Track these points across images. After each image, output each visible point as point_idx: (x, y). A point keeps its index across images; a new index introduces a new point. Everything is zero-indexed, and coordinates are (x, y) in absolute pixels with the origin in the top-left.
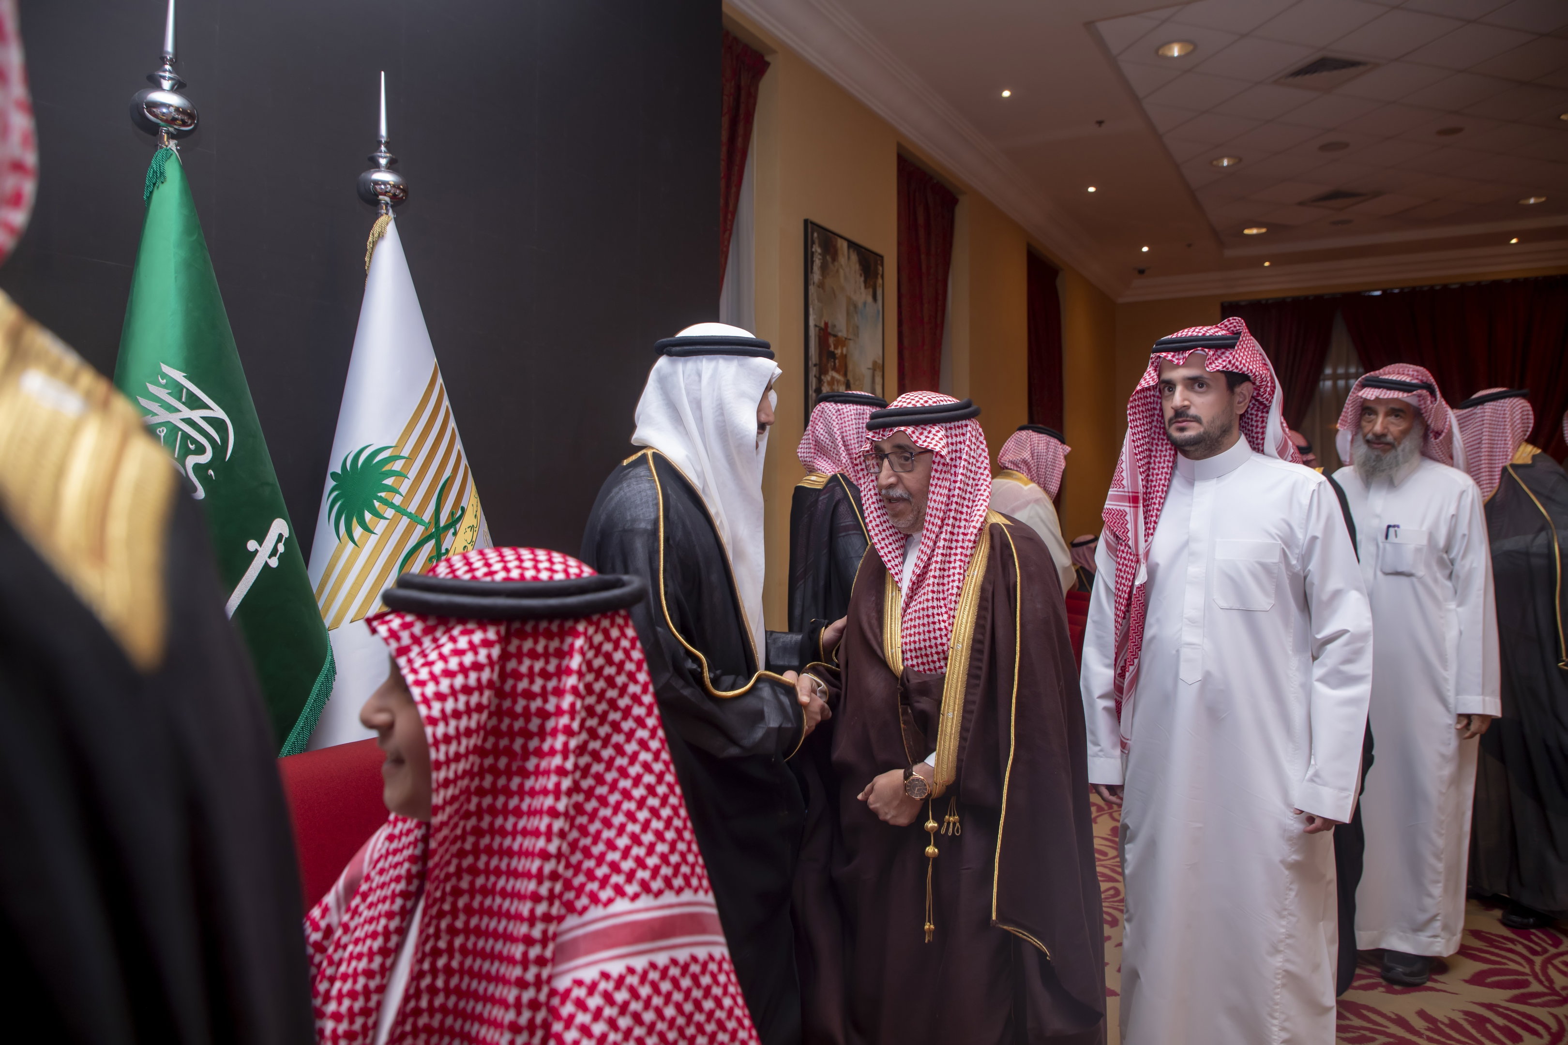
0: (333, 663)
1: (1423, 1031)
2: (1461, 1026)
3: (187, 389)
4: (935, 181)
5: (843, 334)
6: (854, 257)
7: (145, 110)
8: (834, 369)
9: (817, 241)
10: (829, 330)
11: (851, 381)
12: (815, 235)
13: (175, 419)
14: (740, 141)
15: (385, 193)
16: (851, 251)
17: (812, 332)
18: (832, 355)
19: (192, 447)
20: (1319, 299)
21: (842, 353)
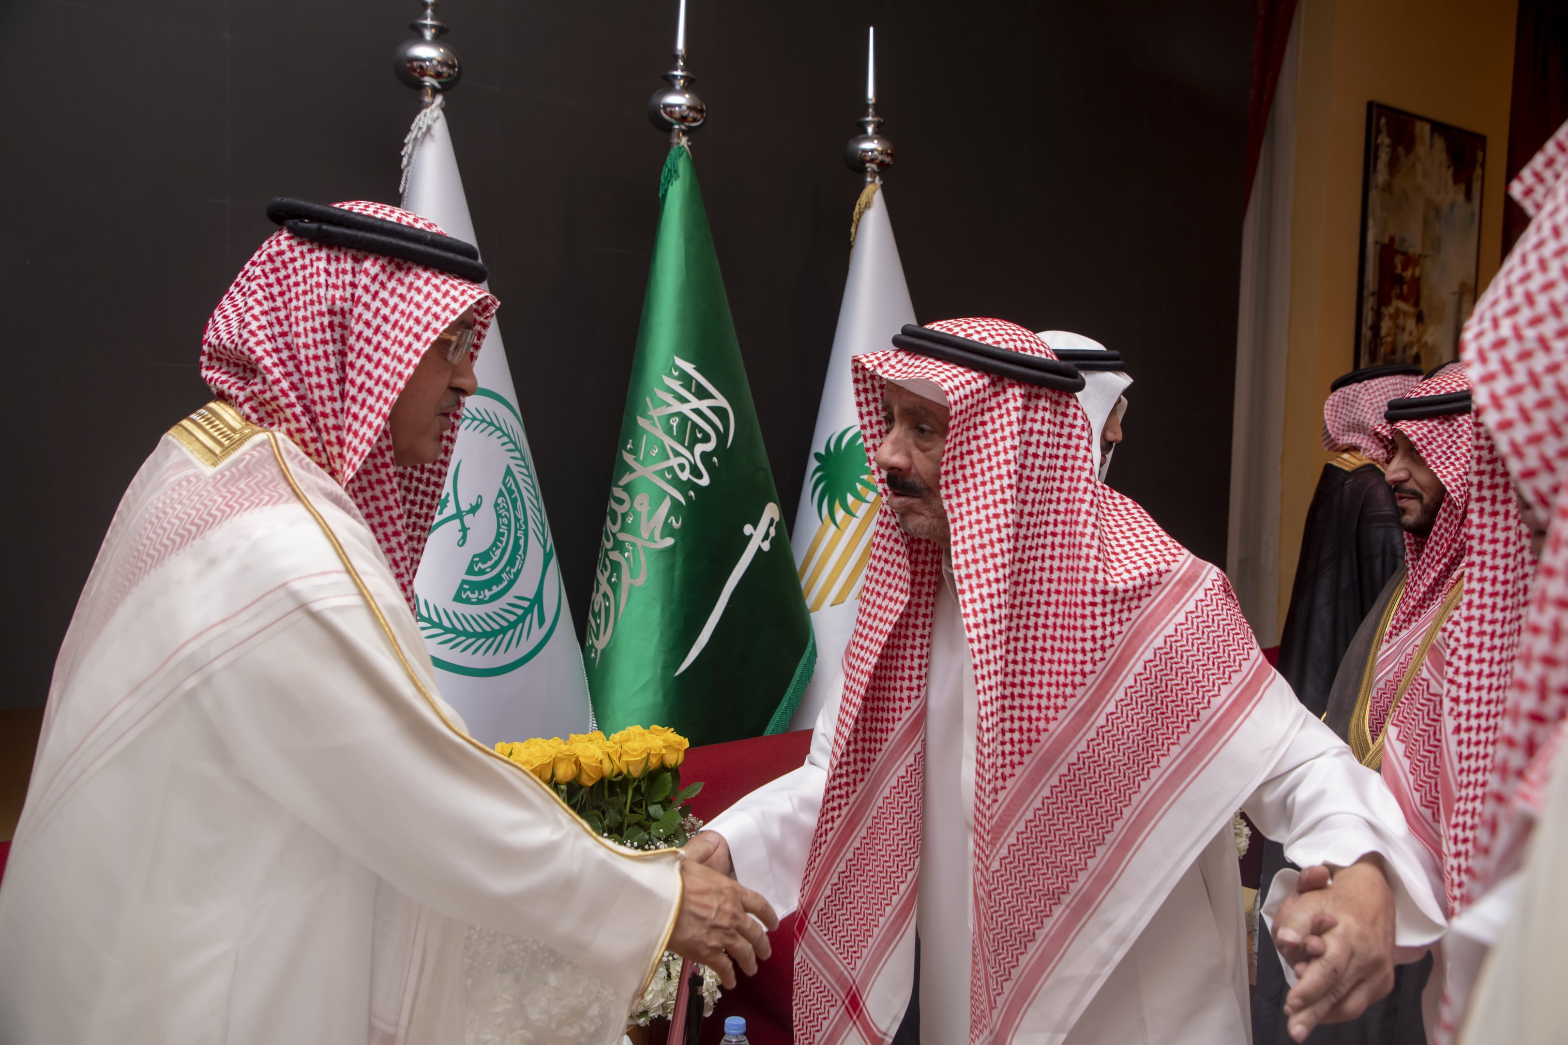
0: (814, 646)
3: (697, 382)
5: (1416, 250)
6: (1440, 143)
7: (662, 112)
8: (1401, 297)
9: (1384, 130)
10: (1397, 246)
11: (1426, 312)
12: (1383, 121)
13: (686, 409)
15: (872, 161)
16: (1436, 136)
17: (1371, 251)
18: (1400, 280)
19: (699, 436)
21: (1413, 275)
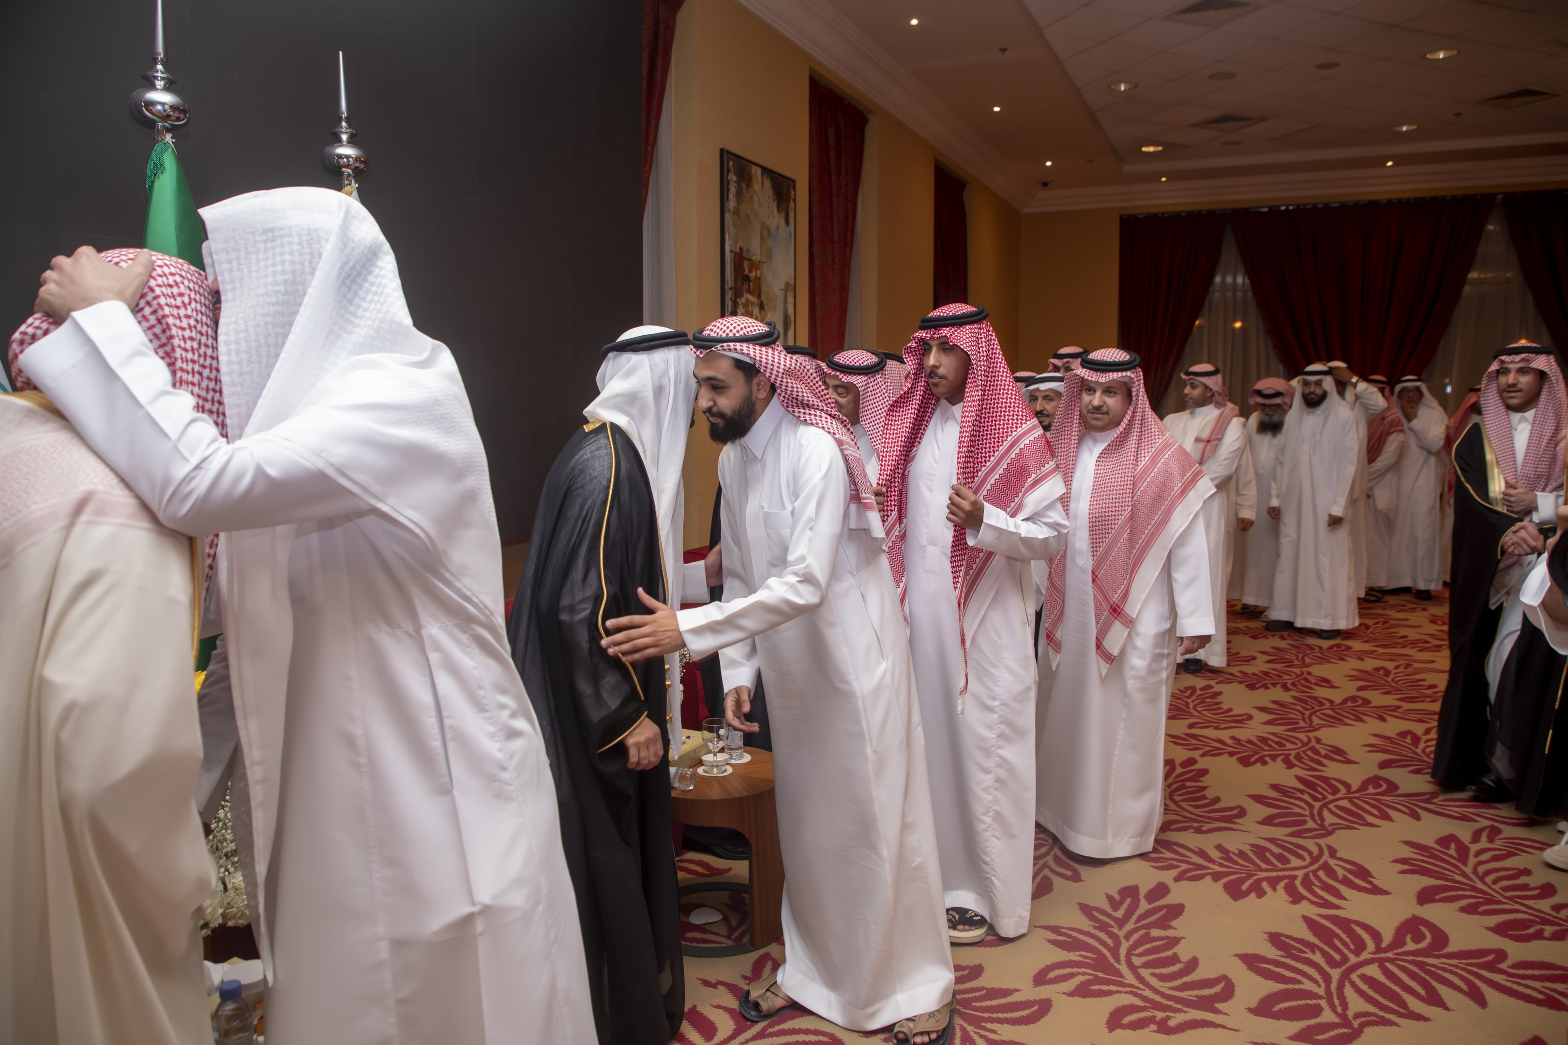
1: (1217, 859)
2: (1246, 854)
4: (846, 102)
5: (756, 258)
6: (768, 183)
7: (143, 107)
8: (749, 291)
9: (732, 170)
10: (744, 255)
11: (765, 302)
12: (731, 163)
14: (659, 74)
15: (348, 166)
16: (765, 177)
17: (728, 257)
18: (747, 278)
20: (1211, 213)
21: (756, 276)
